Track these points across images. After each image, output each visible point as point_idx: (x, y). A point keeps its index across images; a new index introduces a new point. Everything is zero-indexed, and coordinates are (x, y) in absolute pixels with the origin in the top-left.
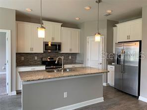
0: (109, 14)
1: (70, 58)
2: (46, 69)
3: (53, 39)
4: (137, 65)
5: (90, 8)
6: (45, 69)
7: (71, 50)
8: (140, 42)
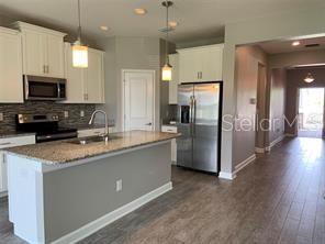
0: (171, 29)
1: (82, 114)
2: (37, 141)
3: (46, 68)
4: (216, 124)
5: (146, 12)
6: (34, 142)
7: (86, 97)
8: (221, 83)
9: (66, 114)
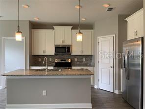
1: (84, 60)
3: (63, 42)
4: (140, 69)
7: (82, 52)
9: (76, 60)
